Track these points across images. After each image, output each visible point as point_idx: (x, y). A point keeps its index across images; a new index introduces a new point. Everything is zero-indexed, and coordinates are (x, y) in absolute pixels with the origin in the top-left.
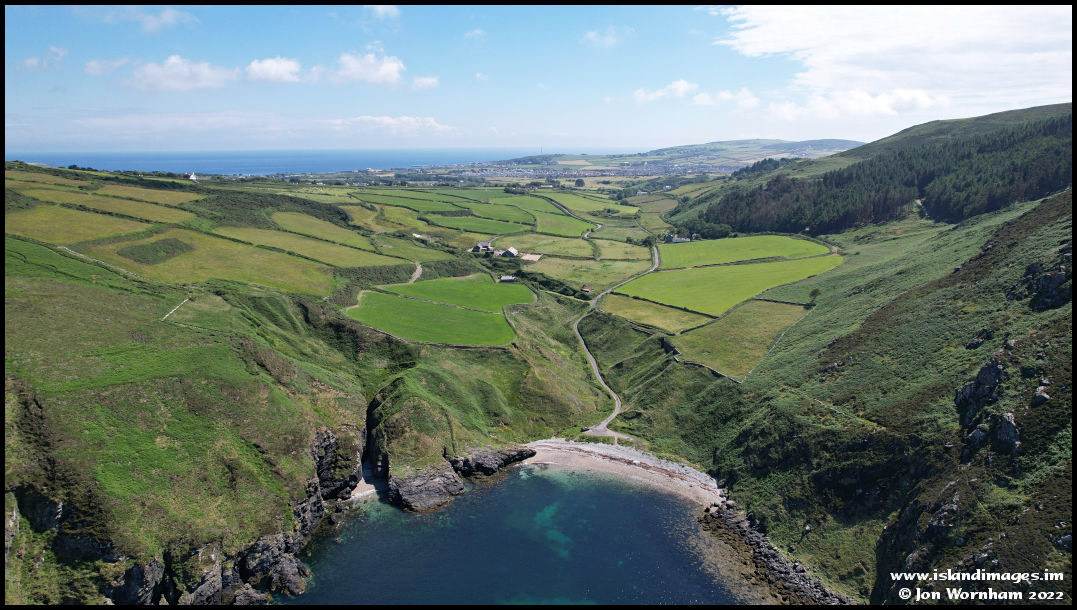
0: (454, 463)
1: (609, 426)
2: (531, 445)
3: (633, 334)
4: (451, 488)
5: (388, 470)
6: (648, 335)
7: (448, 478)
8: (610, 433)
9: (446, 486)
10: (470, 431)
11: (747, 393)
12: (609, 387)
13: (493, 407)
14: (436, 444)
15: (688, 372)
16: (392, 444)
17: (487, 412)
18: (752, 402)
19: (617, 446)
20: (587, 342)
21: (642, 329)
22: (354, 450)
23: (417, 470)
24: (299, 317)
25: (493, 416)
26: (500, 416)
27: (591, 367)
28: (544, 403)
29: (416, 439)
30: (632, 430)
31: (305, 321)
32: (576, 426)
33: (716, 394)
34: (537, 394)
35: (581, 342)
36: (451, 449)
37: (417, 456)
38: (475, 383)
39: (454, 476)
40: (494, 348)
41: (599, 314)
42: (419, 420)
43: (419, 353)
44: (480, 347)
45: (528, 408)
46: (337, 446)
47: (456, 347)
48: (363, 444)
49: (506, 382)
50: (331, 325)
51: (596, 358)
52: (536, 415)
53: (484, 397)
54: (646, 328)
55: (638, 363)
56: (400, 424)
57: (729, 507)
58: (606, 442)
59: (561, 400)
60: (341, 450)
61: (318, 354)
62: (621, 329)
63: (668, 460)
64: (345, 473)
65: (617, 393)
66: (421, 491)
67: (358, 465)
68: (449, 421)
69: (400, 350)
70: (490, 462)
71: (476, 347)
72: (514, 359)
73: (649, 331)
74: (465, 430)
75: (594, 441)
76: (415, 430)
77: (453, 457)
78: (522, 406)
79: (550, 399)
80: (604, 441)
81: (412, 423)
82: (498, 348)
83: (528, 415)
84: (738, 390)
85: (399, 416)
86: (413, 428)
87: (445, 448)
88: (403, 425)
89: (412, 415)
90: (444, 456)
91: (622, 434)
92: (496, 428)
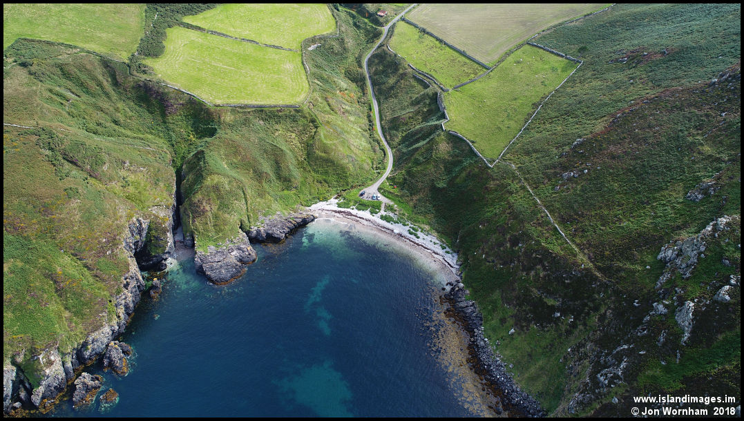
0: (248, 233)
1: (379, 189)
2: (313, 210)
3: (413, 82)
4: (245, 260)
5: (194, 247)
6: (426, 86)
7: (243, 252)
9: (241, 259)
10: (263, 200)
11: (494, 180)
12: (386, 141)
13: (285, 173)
14: (234, 219)
15: (451, 145)
16: (196, 222)
17: (279, 177)
18: (496, 190)
19: (383, 213)
20: (374, 84)
21: (421, 77)
22: (165, 231)
23: (217, 246)
24: (109, 79)
25: (284, 181)
26: (290, 181)
27: (374, 115)
28: (328, 167)
29: (216, 217)
30: (397, 195)
31: (116, 83)
32: (352, 187)
33: (469, 173)
34: (321, 158)
35: (368, 83)
36: (245, 219)
37: (217, 232)
38: (269, 148)
39: (249, 248)
40: (287, 106)
41: (387, 54)
42: (218, 199)
43: (219, 117)
44: (275, 107)
45: (314, 170)
46: (150, 229)
47: (254, 107)
48: (173, 218)
49: (296, 142)
50: (140, 86)
51: (379, 104)
52: (321, 177)
53: (277, 162)
54: (425, 76)
55: (412, 118)
56: (202, 204)
57: (460, 289)
58: (374, 207)
59: (342, 163)
60: (153, 232)
61: (130, 119)
62: (403, 76)
63: (421, 231)
64: (160, 251)
65: (392, 148)
66: (221, 267)
67: (169, 244)
68: (244, 194)
69: (203, 113)
70: (278, 232)
71: (270, 107)
72: (305, 117)
73: (426, 81)
74: (258, 200)
75: (366, 206)
76: (215, 208)
77: (248, 228)
78: (309, 168)
79: (332, 162)
80: (373, 206)
81: (211, 202)
82: (291, 106)
83: (314, 177)
84: (487, 174)
85: (200, 197)
86: (213, 207)
87: (241, 221)
88: (204, 204)
89: (212, 194)
90: (240, 228)
91: (390, 198)
92: (286, 192)
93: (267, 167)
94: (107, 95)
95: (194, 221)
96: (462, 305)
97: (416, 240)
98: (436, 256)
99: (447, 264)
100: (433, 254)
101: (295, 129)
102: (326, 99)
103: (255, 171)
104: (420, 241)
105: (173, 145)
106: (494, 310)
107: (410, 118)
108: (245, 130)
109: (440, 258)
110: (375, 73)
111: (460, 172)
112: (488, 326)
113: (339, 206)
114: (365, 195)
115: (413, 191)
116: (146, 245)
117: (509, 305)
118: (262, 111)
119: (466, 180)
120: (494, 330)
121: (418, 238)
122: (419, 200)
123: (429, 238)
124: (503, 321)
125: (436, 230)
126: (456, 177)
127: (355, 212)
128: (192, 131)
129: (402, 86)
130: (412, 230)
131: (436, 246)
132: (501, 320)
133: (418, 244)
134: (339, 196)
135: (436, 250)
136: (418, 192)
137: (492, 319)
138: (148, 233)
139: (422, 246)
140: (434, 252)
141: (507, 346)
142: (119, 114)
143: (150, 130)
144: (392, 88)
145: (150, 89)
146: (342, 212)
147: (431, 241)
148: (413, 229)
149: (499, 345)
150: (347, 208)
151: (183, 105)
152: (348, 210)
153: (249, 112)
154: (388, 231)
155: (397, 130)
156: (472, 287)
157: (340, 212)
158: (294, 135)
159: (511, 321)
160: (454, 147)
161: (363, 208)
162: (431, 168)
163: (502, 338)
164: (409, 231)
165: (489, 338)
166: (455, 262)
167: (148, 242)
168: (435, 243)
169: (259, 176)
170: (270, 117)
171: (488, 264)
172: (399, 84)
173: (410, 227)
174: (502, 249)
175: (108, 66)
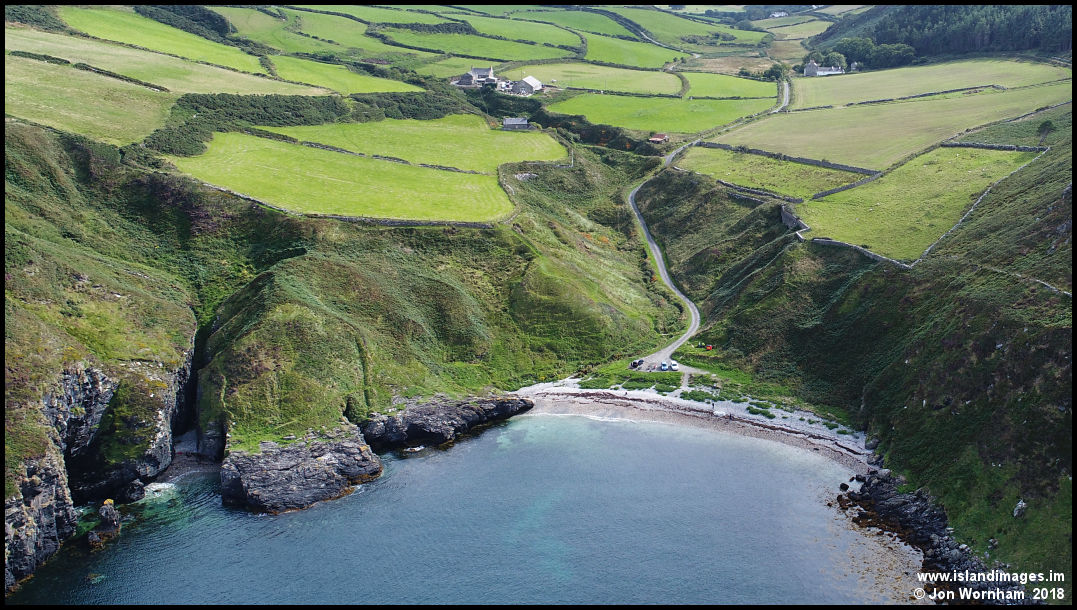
0: (364, 426)
1: (674, 356)
2: (524, 393)
3: (730, 205)
5: (224, 443)
6: (756, 204)
7: (349, 454)
8: (676, 367)
9: (343, 468)
10: (406, 369)
11: (919, 283)
12: (683, 292)
13: (457, 326)
14: (333, 393)
15: (819, 261)
16: (237, 394)
17: (443, 334)
18: (928, 297)
19: (685, 388)
20: (649, 222)
21: (745, 195)
22: (153, 407)
23: (284, 441)
24: (73, 171)
25: (456, 343)
26: (469, 342)
27: (654, 261)
28: (557, 319)
29: (287, 383)
30: (716, 360)
31: (85, 176)
32: (613, 358)
33: (866, 289)
34: (540, 303)
35: (638, 222)
36: (361, 400)
37: (285, 416)
38: (424, 285)
39: (362, 449)
40: (466, 225)
41: (673, 175)
42: (296, 349)
43: (314, 232)
44: (439, 224)
45: (525, 329)
46: (115, 401)
47: (392, 223)
48: (178, 399)
49: (485, 283)
50: (140, 184)
51: (662, 246)
52: (539, 342)
53: (440, 309)
54: (753, 193)
55: (735, 251)
56: (255, 355)
57: (884, 480)
58: (666, 382)
59: (587, 312)
60: (124, 408)
61: (104, 237)
62: (709, 197)
63: (776, 408)
64: (132, 453)
65: (695, 302)
66: (289, 479)
67: (159, 435)
68: (360, 350)
69: (277, 228)
70: (439, 423)
71: (430, 224)
72: (504, 245)
73: (757, 198)
74: (393, 365)
75: (645, 381)
76: (287, 366)
77: (364, 417)
78: (513, 325)
79: (566, 310)
80: (663, 381)
81: (279, 354)
82: (475, 225)
83: (524, 340)
84: (904, 279)
85: (254, 341)
86: (282, 363)
87: (349, 399)
88: (262, 356)
89: (285, 338)
90: (345, 414)
91: (698, 367)
92: (458, 364)
93: (415, 314)
94: (62, 193)
95: (230, 392)
96: (892, 502)
97: (768, 422)
98: (817, 441)
99: (844, 451)
100: (811, 440)
101: (483, 263)
102: (550, 225)
103: (388, 318)
104: (777, 422)
105: (198, 286)
106: (968, 486)
107: (729, 250)
108: (369, 256)
109: (828, 443)
110: (651, 207)
111: (847, 294)
112: (961, 520)
113: (583, 386)
114: (644, 366)
115: (748, 346)
116: (96, 443)
117: (1002, 459)
118: (411, 231)
119: (860, 303)
120: (978, 523)
121: (772, 417)
122: (765, 358)
123: (797, 415)
124: (994, 498)
125: (810, 401)
126: (840, 302)
127: (621, 392)
128: (247, 263)
129: (709, 212)
130: (755, 407)
131: (813, 426)
132: (989, 498)
133: (772, 428)
134: (580, 373)
135: (816, 432)
136: (762, 345)
137: (970, 505)
138: (109, 411)
139: (783, 429)
140: (812, 436)
141: (1015, 542)
142: (82, 225)
143: (151, 258)
144: (688, 218)
145: (164, 188)
146: (593, 394)
147: (802, 420)
148: (757, 405)
149: (995, 547)
150: (604, 388)
151: (232, 218)
152: (608, 391)
153: (382, 233)
154: (700, 415)
155: (703, 273)
156: (910, 467)
157: (583, 395)
158: (479, 273)
159: (1013, 490)
160: (826, 263)
161: (638, 385)
162: (783, 301)
163: (999, 531)
164: (748, 409)
165: (970, 541)
166: (862, 445)
167: (106, 431)
168: (810, 422)
169: (398, 327)
170: (428, 242)
171: (936, 413)
172: (701, 210)
173: (751, 403)
174: (961, 371)
175: (74, 147)
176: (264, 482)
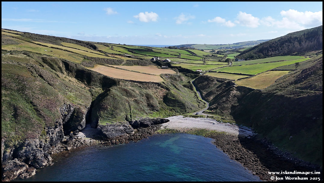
1: (203, 112)
2: (168, 118)
3: (217, 82)
4: (127, 130)
6: (223, 82)
7: (126, 127)
8: (204, 114)
9: (125, 130)
14: (122, 114)
17: (148, 105)
19: (206, 118)
22: (82, 113)
25: (151, 107)
26: (154, 107)
28: (175, 103)
30: (214, 113)
32: (188, 112)
34: (171, 99)
35: (194, 87)
36: (129, 116)
37: (112, 118)
38: (144, 94)
39: (130, 126)
40: (154, 83)
45: (167, 105)
47: (137, 82)
53: (148, 99)
54: (222, 79)
56: (106, 104)
60: (76, 114)
62: (211, 81)
64: (77, 124)
65: (208, 102)
66: (113, 131)
67: (83, 120)
68: (129, 106)
70: (147, 122)
77: (130, 120)
79: (177, 101)
81: (111, 104)
85: (105, 101)
87: (126, 116)
90: (125, 119)
91: (209, 114)
92: (152, 111)
93: (142, 99)
94: (62, 72)
103: (136, 100)
107: (216, 91)
116: (69, 121)
138: (72, 114)
155: (210, 96)
167: (71, 119)
169: (138, 102)
176: (107, 131)
